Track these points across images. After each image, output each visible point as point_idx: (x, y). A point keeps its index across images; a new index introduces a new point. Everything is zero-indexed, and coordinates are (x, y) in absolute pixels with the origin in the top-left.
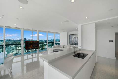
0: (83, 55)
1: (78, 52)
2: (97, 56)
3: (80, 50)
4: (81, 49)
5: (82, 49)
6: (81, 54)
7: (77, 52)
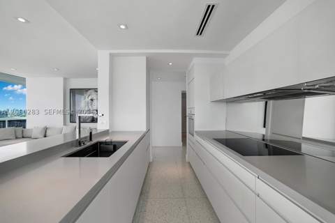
0: (111, 147)
1: (95, 141)
2: (153, 147)
3: (106, 133)
4: (108, 130)
5: (113, 132)
6: (106, 143)
7: (91, 139)
